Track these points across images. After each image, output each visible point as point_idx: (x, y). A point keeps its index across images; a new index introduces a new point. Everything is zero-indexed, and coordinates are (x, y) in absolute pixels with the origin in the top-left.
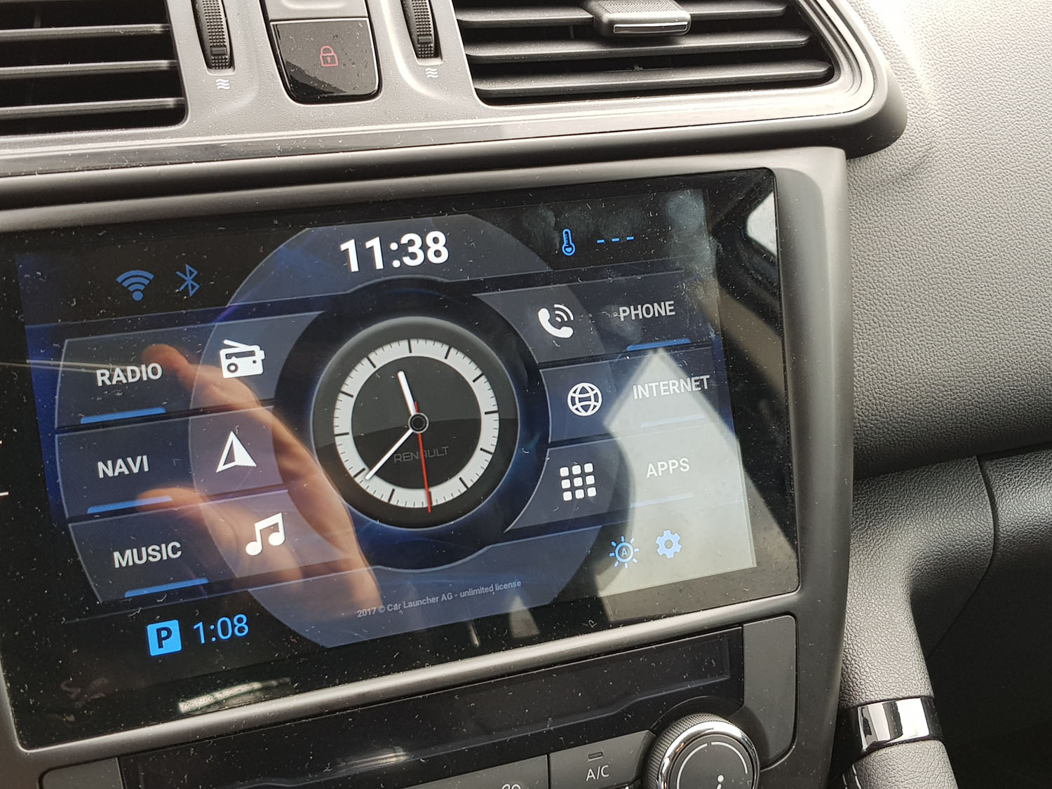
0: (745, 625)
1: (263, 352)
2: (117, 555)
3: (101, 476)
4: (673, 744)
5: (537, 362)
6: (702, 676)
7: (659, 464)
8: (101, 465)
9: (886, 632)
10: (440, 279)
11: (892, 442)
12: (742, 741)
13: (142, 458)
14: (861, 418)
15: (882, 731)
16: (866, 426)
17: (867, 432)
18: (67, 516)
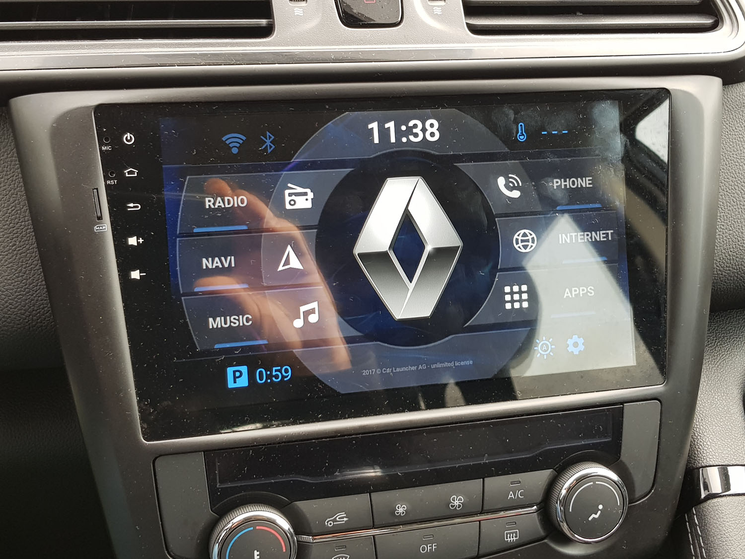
0: (625, 404)
1: (312, 193)
2: (211, 320)
3: (204, 267)
4: (569, 481)
5: (494, 213)
6: (594, 437)
7: (573, 289)
8: (204, 260)
9: (724, 419)
10: (433, 152)
11: (739, 287)
12: (617, 483)
13: (231, 258)
14: (718, 268)
15: (716, 486)
16: (722, 274)
17: (722, 279)
18: (181, 292)
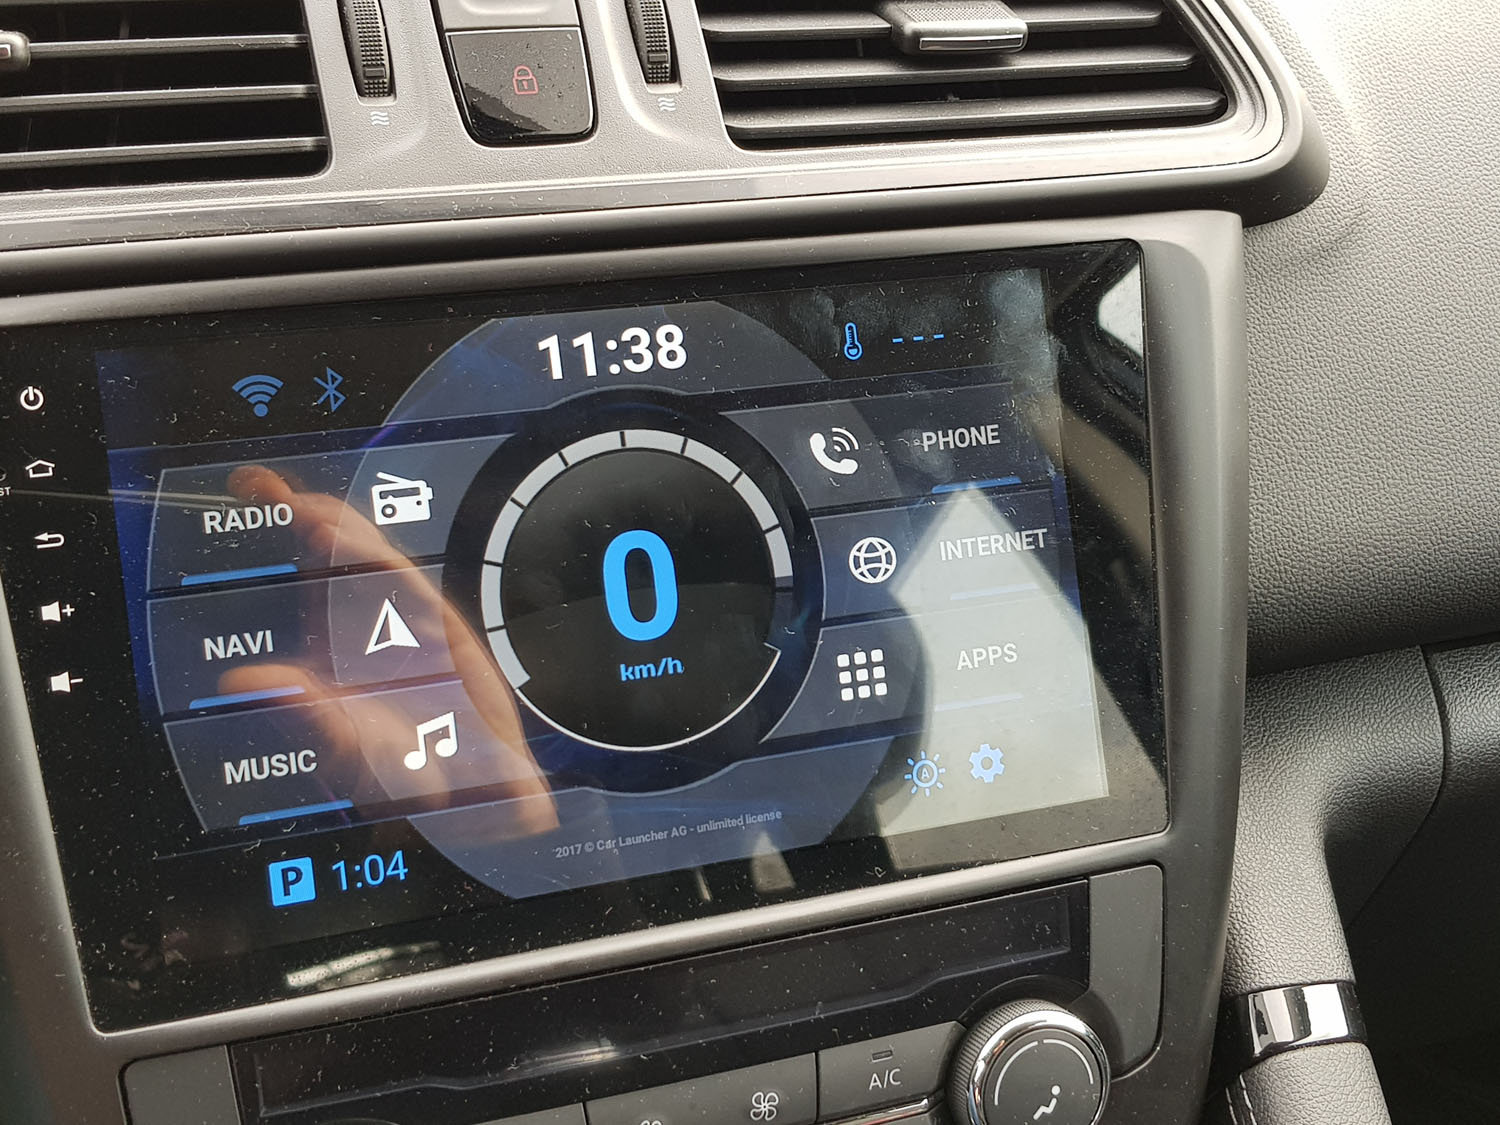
0: (1092, 877)
1: (430, 490)
2: (228, 766)
3: (209, 657)
4: (990, 1043)
5: (807, 508)
6: (1034, 948)
7: (975, 651)
8: (208, 643)
9: (1290, 891)
10: (674, 391)
11: (1302, 625)
12: (1086, 1038)
13: (264, 635)
14: (1258, 591)
15: (1282, 1027)
16: (1266, 602)
17: (1266, 611)
18: (162, 713)
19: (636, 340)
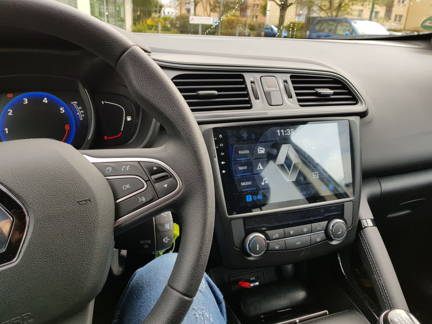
0: (345, 203)
1: (264, 149)
2: (242, 183)
3: (240, 169)
4: (332, 224)
8: (239, 167)
12: (344, 224)
18: (234, 176)
19: (288, 131)
